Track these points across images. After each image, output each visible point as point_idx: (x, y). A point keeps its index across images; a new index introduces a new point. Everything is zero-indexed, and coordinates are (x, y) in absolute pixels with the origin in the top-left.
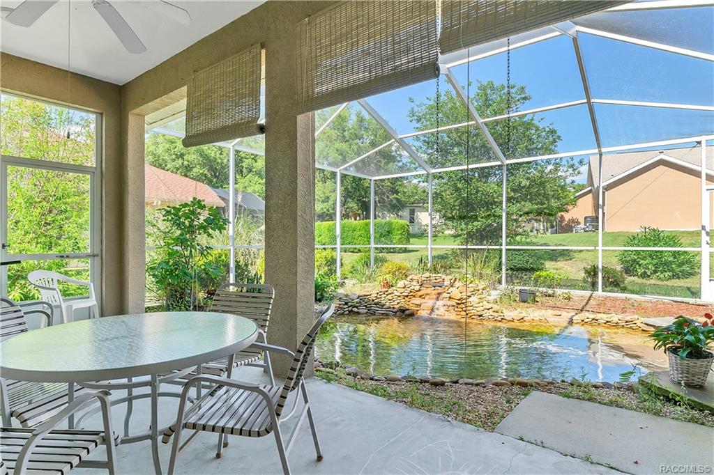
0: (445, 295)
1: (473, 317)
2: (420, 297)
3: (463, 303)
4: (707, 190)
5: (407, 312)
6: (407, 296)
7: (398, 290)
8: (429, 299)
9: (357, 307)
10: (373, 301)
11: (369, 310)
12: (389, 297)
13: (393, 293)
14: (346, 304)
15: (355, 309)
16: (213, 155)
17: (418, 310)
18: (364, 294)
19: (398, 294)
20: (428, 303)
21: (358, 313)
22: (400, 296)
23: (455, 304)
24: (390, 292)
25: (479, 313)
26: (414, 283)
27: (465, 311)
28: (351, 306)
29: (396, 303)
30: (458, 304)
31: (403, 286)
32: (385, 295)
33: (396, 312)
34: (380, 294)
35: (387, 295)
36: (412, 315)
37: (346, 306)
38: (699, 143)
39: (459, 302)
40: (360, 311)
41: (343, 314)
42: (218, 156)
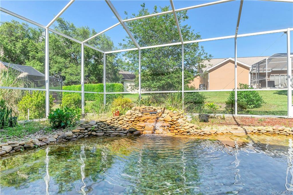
0: (160, 119)
1: (184, 133)
2: (143, 121)
3: (174, 124)
4: (291, 57)
5: (135, 133)
6: (133, 121)
7: (126, 116)
8: (150, 122)
9: (95, 131)
10: (108, 125)
11: (105, 133)
12: (120, 122)
13: (123, 119)
14: (86, 129)
15: (94, 133)
16: (9, 47)
17: (142, 131)
18: (101, 120)
19: (127, 120)
20: (149, 125)
21: (96, 136)
22: (128, 121)
23: (169, 125)
24: (121, 118)
25: (187, 131)
26: (137, 112)
27: (177, 129)
28: (90, 131)
29: (125, 126)
30: (171, 125)
31: (130, 114)
32: (117, 121)
33: (126, 134)
34: (113, 120)
35: (119, 121)
36: (139, 135)
37: (86, 131)
38: (286, 32)
39: (172, 123)
40: (98, 134)
41: (83, 137)
42: (13, 48)
